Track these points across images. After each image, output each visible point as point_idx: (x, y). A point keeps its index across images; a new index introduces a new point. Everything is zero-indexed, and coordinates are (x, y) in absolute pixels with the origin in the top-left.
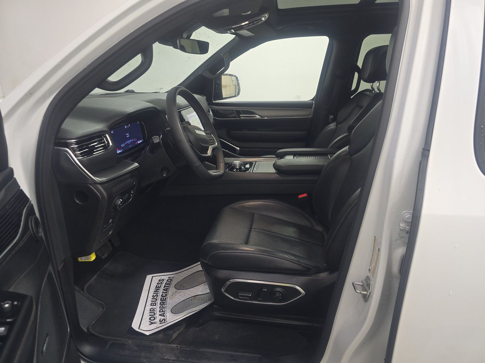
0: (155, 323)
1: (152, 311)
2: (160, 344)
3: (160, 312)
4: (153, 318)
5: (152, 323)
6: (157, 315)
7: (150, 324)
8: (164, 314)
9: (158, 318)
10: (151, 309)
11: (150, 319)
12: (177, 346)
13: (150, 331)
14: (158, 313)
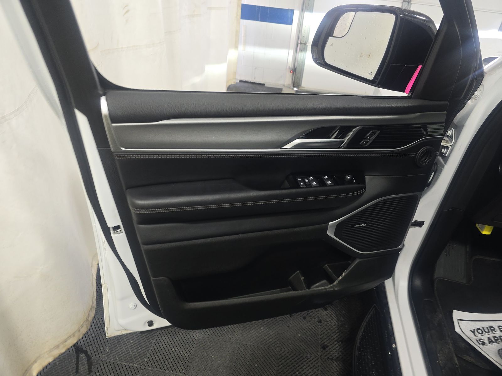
0: (475, 335)
1: (491, 329)
2: (451, 346)
3: (494, 337)
4: (481, 332)
5: (473, 332)
6: (487, 335)
7: (471, 330)
8: (492, 342)
9: (485, 337)
10: (492, 327)
11: (478, 329)
12: (456, 364)
13: (462, 331)
14: (491, 335)
